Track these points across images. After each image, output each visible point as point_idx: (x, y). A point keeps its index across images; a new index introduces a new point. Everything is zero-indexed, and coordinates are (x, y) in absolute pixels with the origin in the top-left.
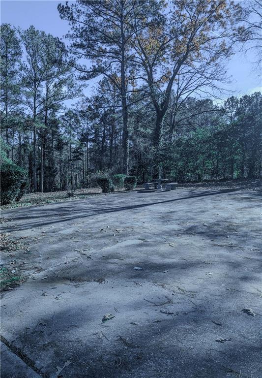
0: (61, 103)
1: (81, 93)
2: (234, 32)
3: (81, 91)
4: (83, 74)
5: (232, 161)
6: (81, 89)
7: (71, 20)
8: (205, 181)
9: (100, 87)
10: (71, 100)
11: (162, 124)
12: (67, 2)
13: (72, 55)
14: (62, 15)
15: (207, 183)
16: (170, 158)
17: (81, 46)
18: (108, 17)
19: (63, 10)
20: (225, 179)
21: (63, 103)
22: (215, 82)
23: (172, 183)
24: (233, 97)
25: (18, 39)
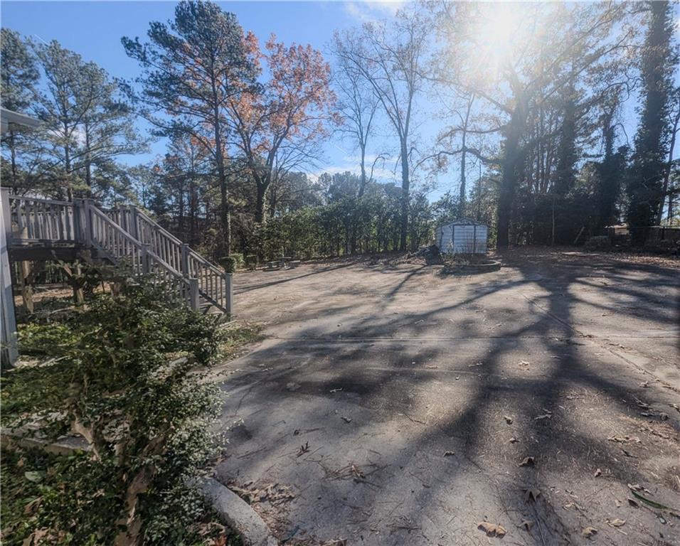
0: (113, 157)
1: (147, 148)
2: (331, 116)
3: (146, 145)
4: (159, 129)
5: (339, 240)
6: (148, 143)
7: (142, 60)
8: (314, 258)
9: (172, 143)
10: (132, 155)
11: (265, 198)
12: (137, 39)
13: (145, 104)
14: (129, 52)
15: (317, 261)
16: (278, 236)
17: (157, 95)
18: (196, 70)
19: (131, 46)
20: (332, 257)
21: (116, 159)
22: (314, 161)
23: (295, 261)
24: (326, 173)
25: (31, 56)
